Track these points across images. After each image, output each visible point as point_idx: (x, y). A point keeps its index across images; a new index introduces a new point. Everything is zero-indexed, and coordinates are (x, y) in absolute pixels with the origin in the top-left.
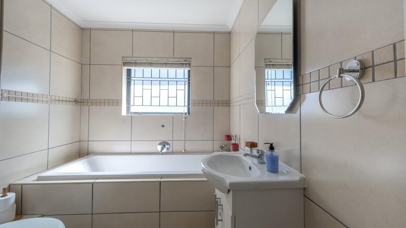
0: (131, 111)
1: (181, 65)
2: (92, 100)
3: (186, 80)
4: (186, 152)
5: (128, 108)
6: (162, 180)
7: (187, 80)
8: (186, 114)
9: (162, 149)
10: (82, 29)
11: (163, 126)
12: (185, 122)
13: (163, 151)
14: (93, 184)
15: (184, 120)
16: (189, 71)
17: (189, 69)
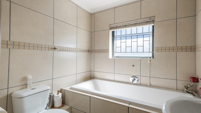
0: (115, 56)
1: (147, 23)
2: (95, 50)
3: (150, 33)
4: (151, 86)
5: (113, 54)
6: (130, 106)
7: (152, 33)
8: (150, 58)
9: (133, 81)
10: (91, 14)
11: (133, 66)
12: (150, 63)
13: (133, 82)
14: (90, 97)
15: (149, 62)
16: (153, 26)
17: (153, 25)
